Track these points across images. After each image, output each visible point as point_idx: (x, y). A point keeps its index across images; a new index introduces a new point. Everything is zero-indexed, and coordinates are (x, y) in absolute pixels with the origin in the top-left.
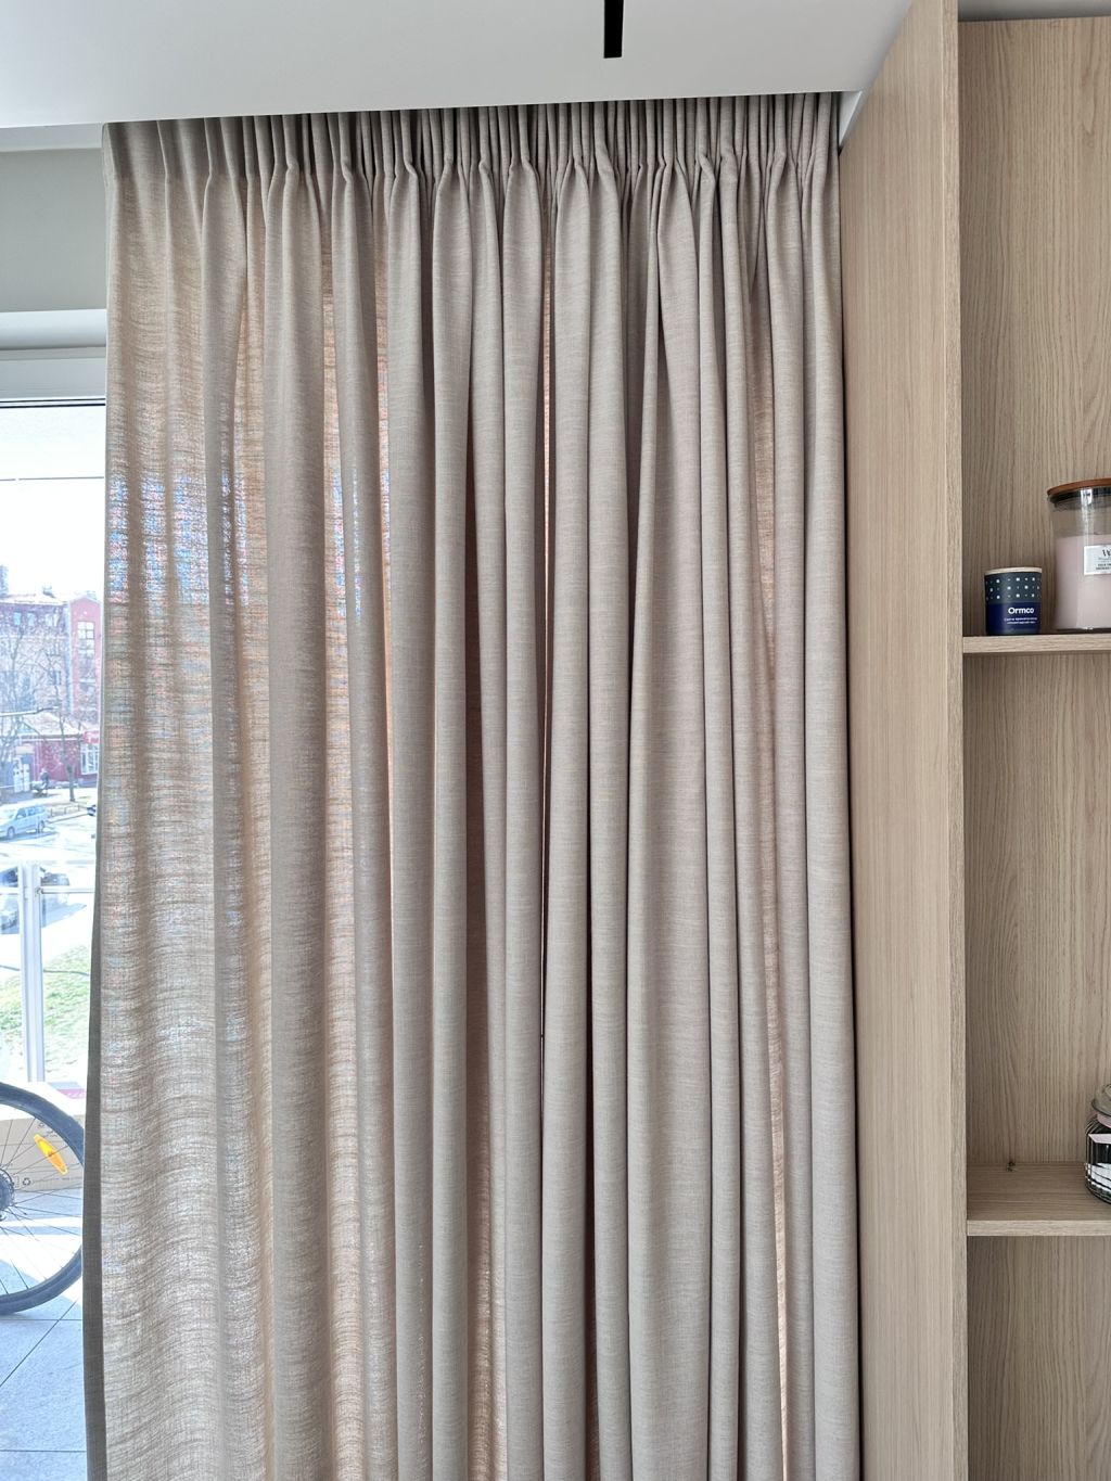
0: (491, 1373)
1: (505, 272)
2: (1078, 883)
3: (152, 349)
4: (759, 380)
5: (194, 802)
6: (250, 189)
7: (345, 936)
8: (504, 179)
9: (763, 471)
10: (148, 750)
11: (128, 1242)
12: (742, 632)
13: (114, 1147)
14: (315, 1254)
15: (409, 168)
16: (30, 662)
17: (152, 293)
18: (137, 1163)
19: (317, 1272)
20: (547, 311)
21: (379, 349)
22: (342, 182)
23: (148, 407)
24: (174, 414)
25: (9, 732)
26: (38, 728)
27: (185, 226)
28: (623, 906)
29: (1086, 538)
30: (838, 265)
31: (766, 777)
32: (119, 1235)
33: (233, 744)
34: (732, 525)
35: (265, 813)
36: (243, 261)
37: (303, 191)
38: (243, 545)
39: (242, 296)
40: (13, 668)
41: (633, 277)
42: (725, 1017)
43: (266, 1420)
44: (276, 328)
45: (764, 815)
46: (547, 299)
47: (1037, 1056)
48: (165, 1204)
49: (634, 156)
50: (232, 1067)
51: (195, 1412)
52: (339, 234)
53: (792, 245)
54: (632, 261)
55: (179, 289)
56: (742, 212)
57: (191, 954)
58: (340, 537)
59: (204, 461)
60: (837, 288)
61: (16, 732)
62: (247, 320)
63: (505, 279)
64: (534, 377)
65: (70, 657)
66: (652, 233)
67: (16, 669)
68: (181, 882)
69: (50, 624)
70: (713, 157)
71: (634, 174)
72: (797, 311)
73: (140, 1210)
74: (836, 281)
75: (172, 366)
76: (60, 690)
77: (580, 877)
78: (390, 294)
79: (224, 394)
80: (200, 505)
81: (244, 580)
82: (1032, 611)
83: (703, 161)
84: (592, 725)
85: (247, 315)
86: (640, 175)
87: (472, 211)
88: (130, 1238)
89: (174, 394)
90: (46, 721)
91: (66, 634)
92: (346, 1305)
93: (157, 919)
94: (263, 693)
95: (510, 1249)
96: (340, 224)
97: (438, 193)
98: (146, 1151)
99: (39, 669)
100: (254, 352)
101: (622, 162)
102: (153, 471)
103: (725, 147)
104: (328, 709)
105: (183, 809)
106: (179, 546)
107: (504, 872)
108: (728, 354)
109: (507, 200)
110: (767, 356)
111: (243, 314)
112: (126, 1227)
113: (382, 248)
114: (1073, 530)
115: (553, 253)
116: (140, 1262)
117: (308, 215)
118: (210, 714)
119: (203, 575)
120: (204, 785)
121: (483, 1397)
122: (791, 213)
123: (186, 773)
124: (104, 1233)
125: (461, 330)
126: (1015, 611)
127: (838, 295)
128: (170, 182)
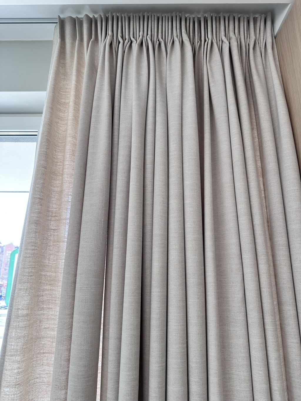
3: (64, 101)
17: (66, 81)
34: (248, 167)
49: (196, 37)
53: (260, 67)
55: (77, 77)
66: (205, 62)
71: (196, 44)
72: (265, 89)
83: (224, 38)
86: (199, 44)
91: (3, 254)
101: (192, 40)
102: (59, 147)
103: (232, 34)
122: (258, 57)
128: (79, 41)
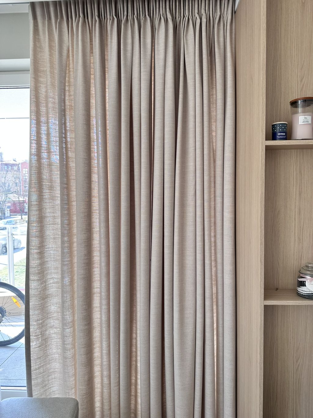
0: (136, 352)
1: (141, 47)
2: (297, 212)
3: (43, 69)
4: (212, 78)
5: (55, 196)
6: (70, 23)
7: (97, 234)
8: (141, 20)
9: (213, 104)
10: (42, 182)
11: (37, 316)
12: (206, 148)
13: (33, 290)
14: (88, 319)
15: (114, 17)
16: (10, 180)
17: (43, 53)
18: (39, 295)
19: (89, 324)
20: (153, 59)
21: (106, 69)
22: (96, 21)
23: (42, 85)
24: (49, 87)
25: (4, 199)
26: (12, 198)
27: (52, 34)
28: (173, 224)
29: (300, 114)
30: (234, 45)
31: (212, 190)
32: (35, 314)
33: (65, 179)
34: (204, 118)
35: (75, 200)
36: (68, 44)
37: (85, 24)
38: (68, 124)
39: (68, 53)
40: (5, 181)
41: (177, 49)
42: (200, 254)
43: (75, 365)
44: (77, 62)
45: (212, 200)
46: (153, 55)
47: (284, 260)
48: (47, 307)
49: (178, 14)
50: (65, 268)
51: (55, 363)
52: (95, 36)
53: (222, 39)
54: (177, 44)
55: (50, 51)
56: (207, 30)
57: (54, 238)
58: (95, 122)
59: (57, 101)
60: (234, 51)
61: (6, 199)
62: (69, 61)
63: (141, 48)
64: (149, 76)
65: (21, 178)
66: (182, 35)
67: (6, 182)
68: (51, 219)
69: (15, 169)
70: (200, 14)
71: (178, 19)
72: (223, 58)
73: (40, 308)
74: (234, 49)
75: (48, 73)
76: (18, 187)
77: (161, 216)
78: (109, 53)
79: (63, 81)
80: (56, 113)
81: (68, 134)
82: (284, 134)
83: (197, 15)
84: (165, 174)
85: (69, 59)
86: (179, 19)
87: (132, 29)
88: (38, 315)
89: (49, 81)
90: (14, 196)
91: (20, 172)
92: (96, 334)
93: (45, 228)
94: (73, 166)
95: (141, 317)
96: (95, 33)
97: (123, 24)
98: (42, 292)
99: (12, 182)
100: (71, 70)
101: (174, 15)
102: (43, 103)
103: (203, 11)
104: (92, 171)
105: (52, 198)
106: (50, 124)
107: (140, 215)
108: (203, 70)
109: (142, 26)
110: (214, 71)
111: (68, 59)
112: (36, 312)
113: (107, 40)
114: (297, 112)
115: (155, 42)
116: (41, 321)
117: (86, 30)
118: (59, 172)
119: (57, 133)
120: (58, 192)
121: (134, 359)
122: (221, 30)
123: (53, 189)
124: (30, 313)
125: (129, 63)
126: (280, 134)
127: (234, 54)
128: (48, 21)
